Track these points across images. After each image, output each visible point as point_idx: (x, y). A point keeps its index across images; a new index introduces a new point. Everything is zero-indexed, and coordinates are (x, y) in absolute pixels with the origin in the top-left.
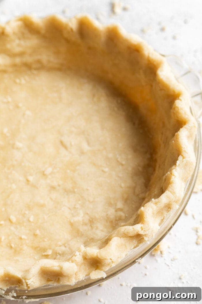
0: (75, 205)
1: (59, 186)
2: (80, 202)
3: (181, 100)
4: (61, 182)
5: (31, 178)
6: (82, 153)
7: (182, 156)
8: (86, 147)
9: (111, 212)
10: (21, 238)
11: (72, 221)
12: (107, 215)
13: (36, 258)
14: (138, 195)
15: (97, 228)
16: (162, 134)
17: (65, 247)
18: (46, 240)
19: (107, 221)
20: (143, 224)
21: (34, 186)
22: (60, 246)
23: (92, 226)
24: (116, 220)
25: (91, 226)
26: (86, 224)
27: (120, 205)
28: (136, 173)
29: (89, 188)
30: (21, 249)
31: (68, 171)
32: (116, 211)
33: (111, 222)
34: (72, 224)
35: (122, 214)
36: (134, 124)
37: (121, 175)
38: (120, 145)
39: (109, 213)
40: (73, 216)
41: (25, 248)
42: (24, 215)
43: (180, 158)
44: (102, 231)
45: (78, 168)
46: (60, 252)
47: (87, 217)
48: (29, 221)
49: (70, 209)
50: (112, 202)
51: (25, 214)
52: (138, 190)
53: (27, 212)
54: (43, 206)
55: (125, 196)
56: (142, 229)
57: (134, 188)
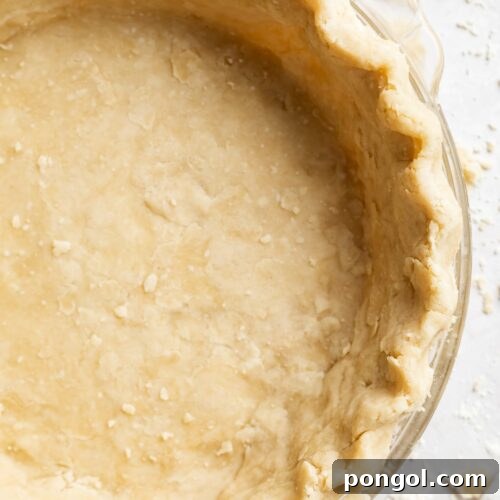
0: (235, 335)
1: (186, 305)
2: (243, 328)
3: (393, 87)
4: (187, 298)
5: (123, 311)
6: (202, 216)
7: (436, 221)
8: (204, 200)
9: (311, 325)
10: (161, 439)
11: (244, 372)
12: (306, 333)
13: (207, 464)
14: (349, 270)
15: (297, 367)
16: (360, 131)
17: (253, 426)
18: (211, 427)
19: (309, 345)
20: (408, 393)
21: (137, 325)
22: (243, 427)
23: (286, 365)
24: (326, 337)
25: (283, 366)
26: (272, 367)
27: (322, 304)
28: (329, 222)
29: (249, 292)
30: (172, 460)
31: (192, 268)
32: (319, 319)
33: (318, 343)
34: (246, 378)
35: (333, 321)
36: (284, 107)
37: (301, 240)
38: (275, 170)
39: (308, 329)
40: (242, 360)
41: (178, 454)
42: (146, 392)
43: (433, 228)
44: (308, 369)
45: (207, 254)
46: (248, 441)
47: (269, 352)
48: (160, 400)
49: (227, 346)
50: (305, 302)
51: (146, 389)
52: (347, 260)
53: (149, 385)
54: (173, 360)
55: (325, 279)
56: (410, 404)
57: (337, 255)
